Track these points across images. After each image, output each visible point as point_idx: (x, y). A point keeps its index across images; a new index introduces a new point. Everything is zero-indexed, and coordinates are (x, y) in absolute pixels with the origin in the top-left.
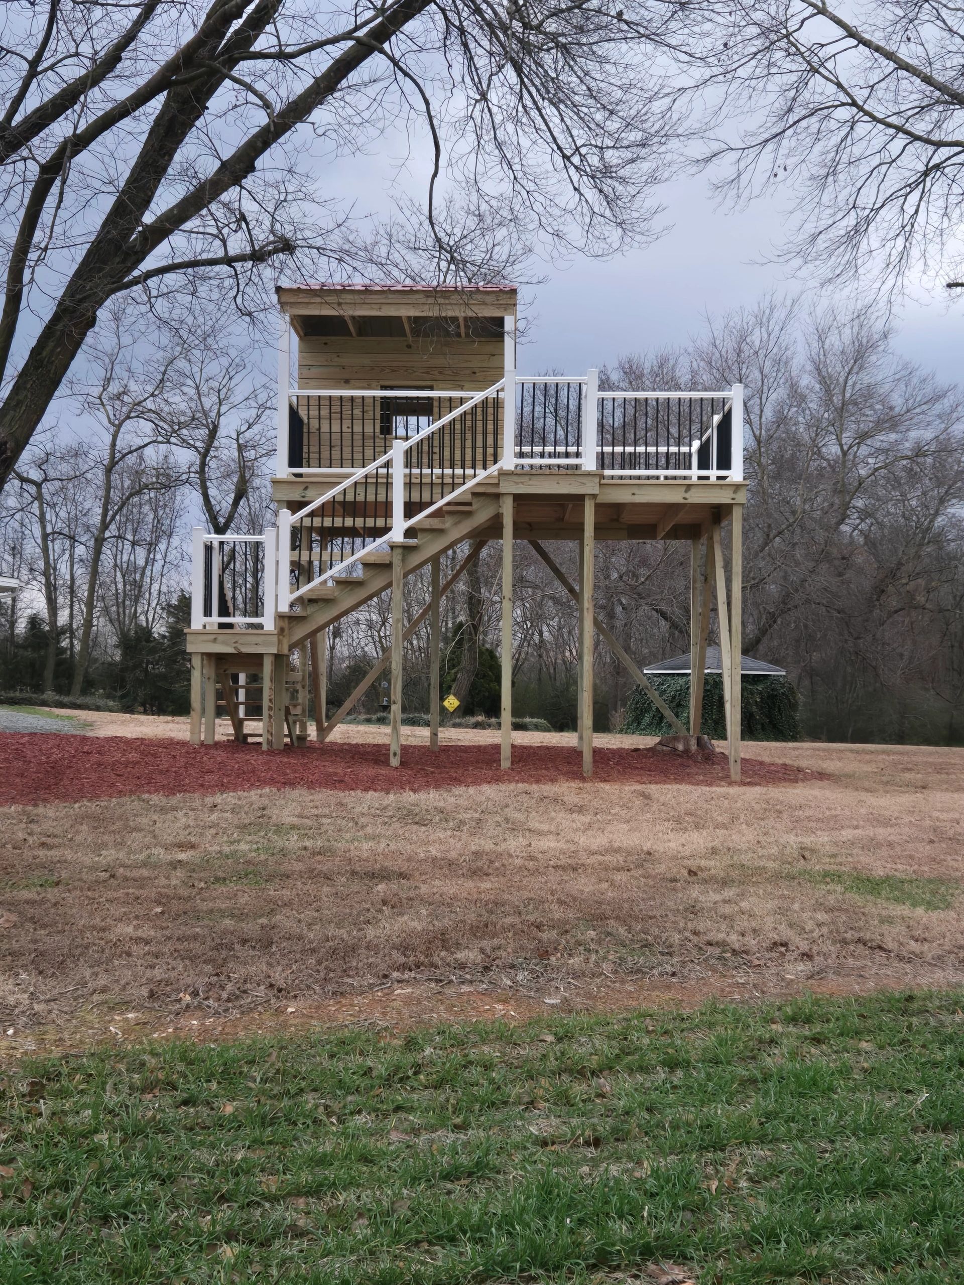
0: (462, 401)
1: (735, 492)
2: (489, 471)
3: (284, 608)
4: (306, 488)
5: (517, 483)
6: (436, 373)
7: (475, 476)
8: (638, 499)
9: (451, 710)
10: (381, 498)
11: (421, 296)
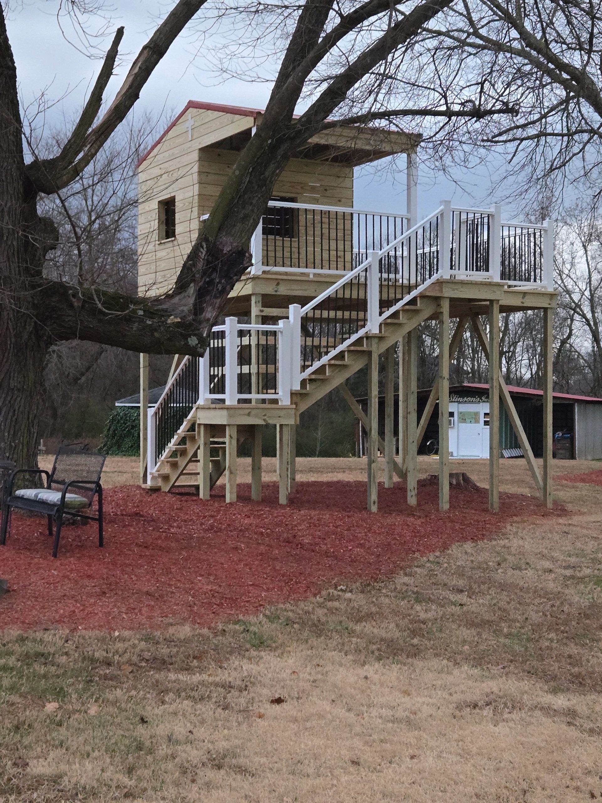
4: (278, 284)
5: (454, 290)
6: (299, 187)
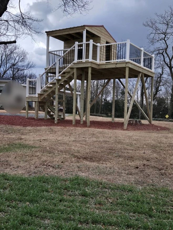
0: (67, 51)
1: (126, 64)
2: (71, 64)
3: (39, 93)
7: (68, 66)
8: (106, 67)
9: (167, 118)
10: (55, 71)
11: (69, 29)
